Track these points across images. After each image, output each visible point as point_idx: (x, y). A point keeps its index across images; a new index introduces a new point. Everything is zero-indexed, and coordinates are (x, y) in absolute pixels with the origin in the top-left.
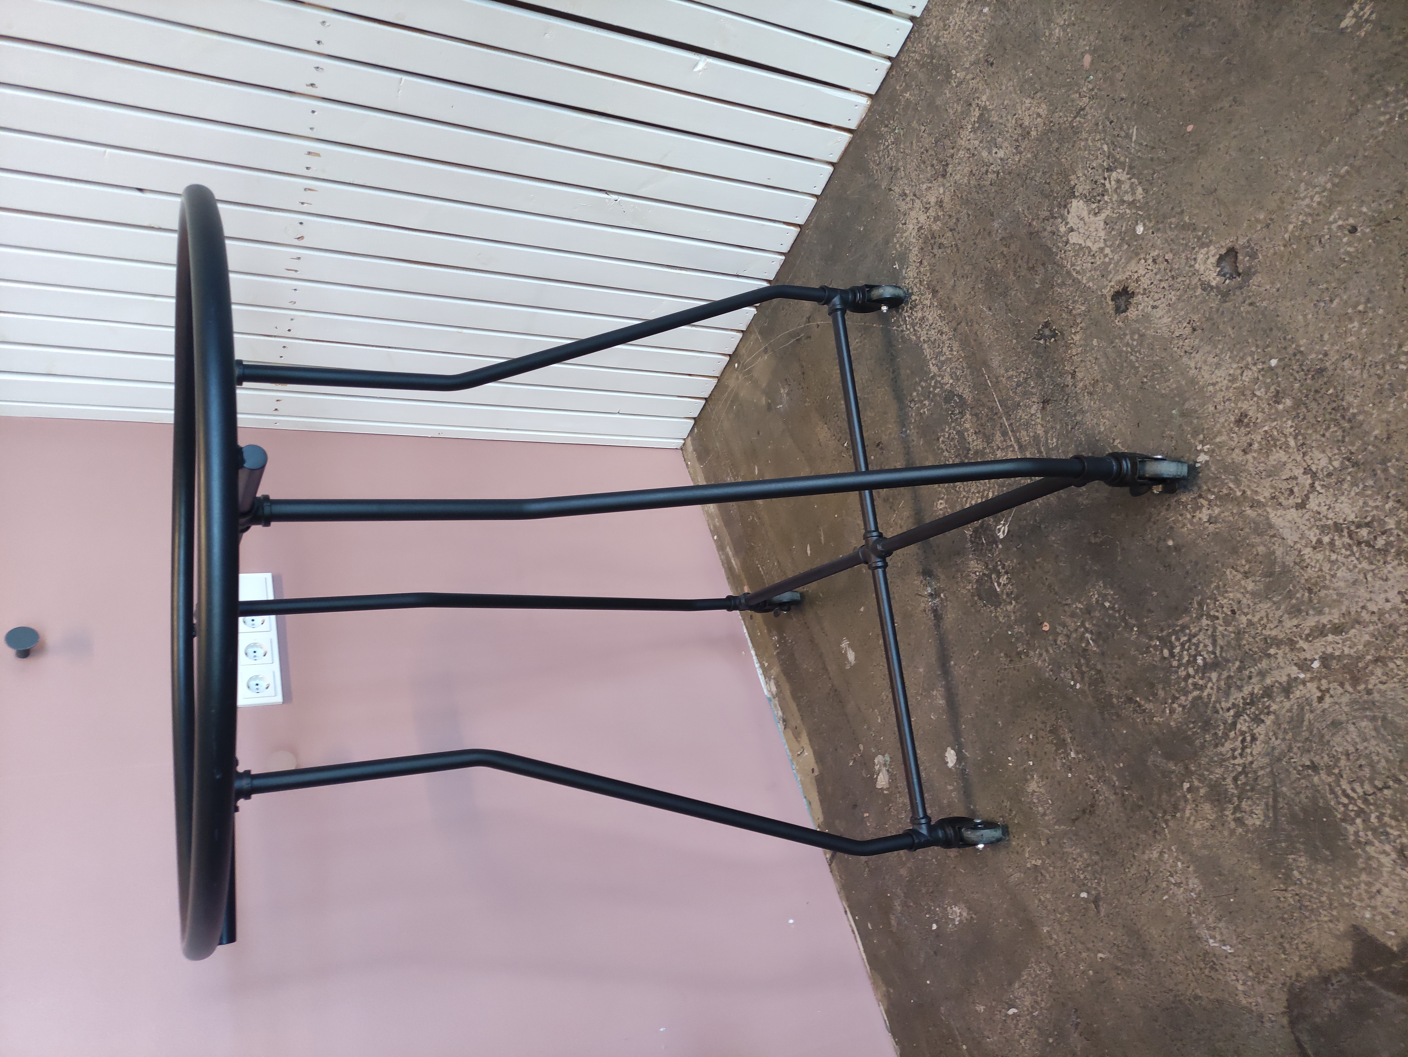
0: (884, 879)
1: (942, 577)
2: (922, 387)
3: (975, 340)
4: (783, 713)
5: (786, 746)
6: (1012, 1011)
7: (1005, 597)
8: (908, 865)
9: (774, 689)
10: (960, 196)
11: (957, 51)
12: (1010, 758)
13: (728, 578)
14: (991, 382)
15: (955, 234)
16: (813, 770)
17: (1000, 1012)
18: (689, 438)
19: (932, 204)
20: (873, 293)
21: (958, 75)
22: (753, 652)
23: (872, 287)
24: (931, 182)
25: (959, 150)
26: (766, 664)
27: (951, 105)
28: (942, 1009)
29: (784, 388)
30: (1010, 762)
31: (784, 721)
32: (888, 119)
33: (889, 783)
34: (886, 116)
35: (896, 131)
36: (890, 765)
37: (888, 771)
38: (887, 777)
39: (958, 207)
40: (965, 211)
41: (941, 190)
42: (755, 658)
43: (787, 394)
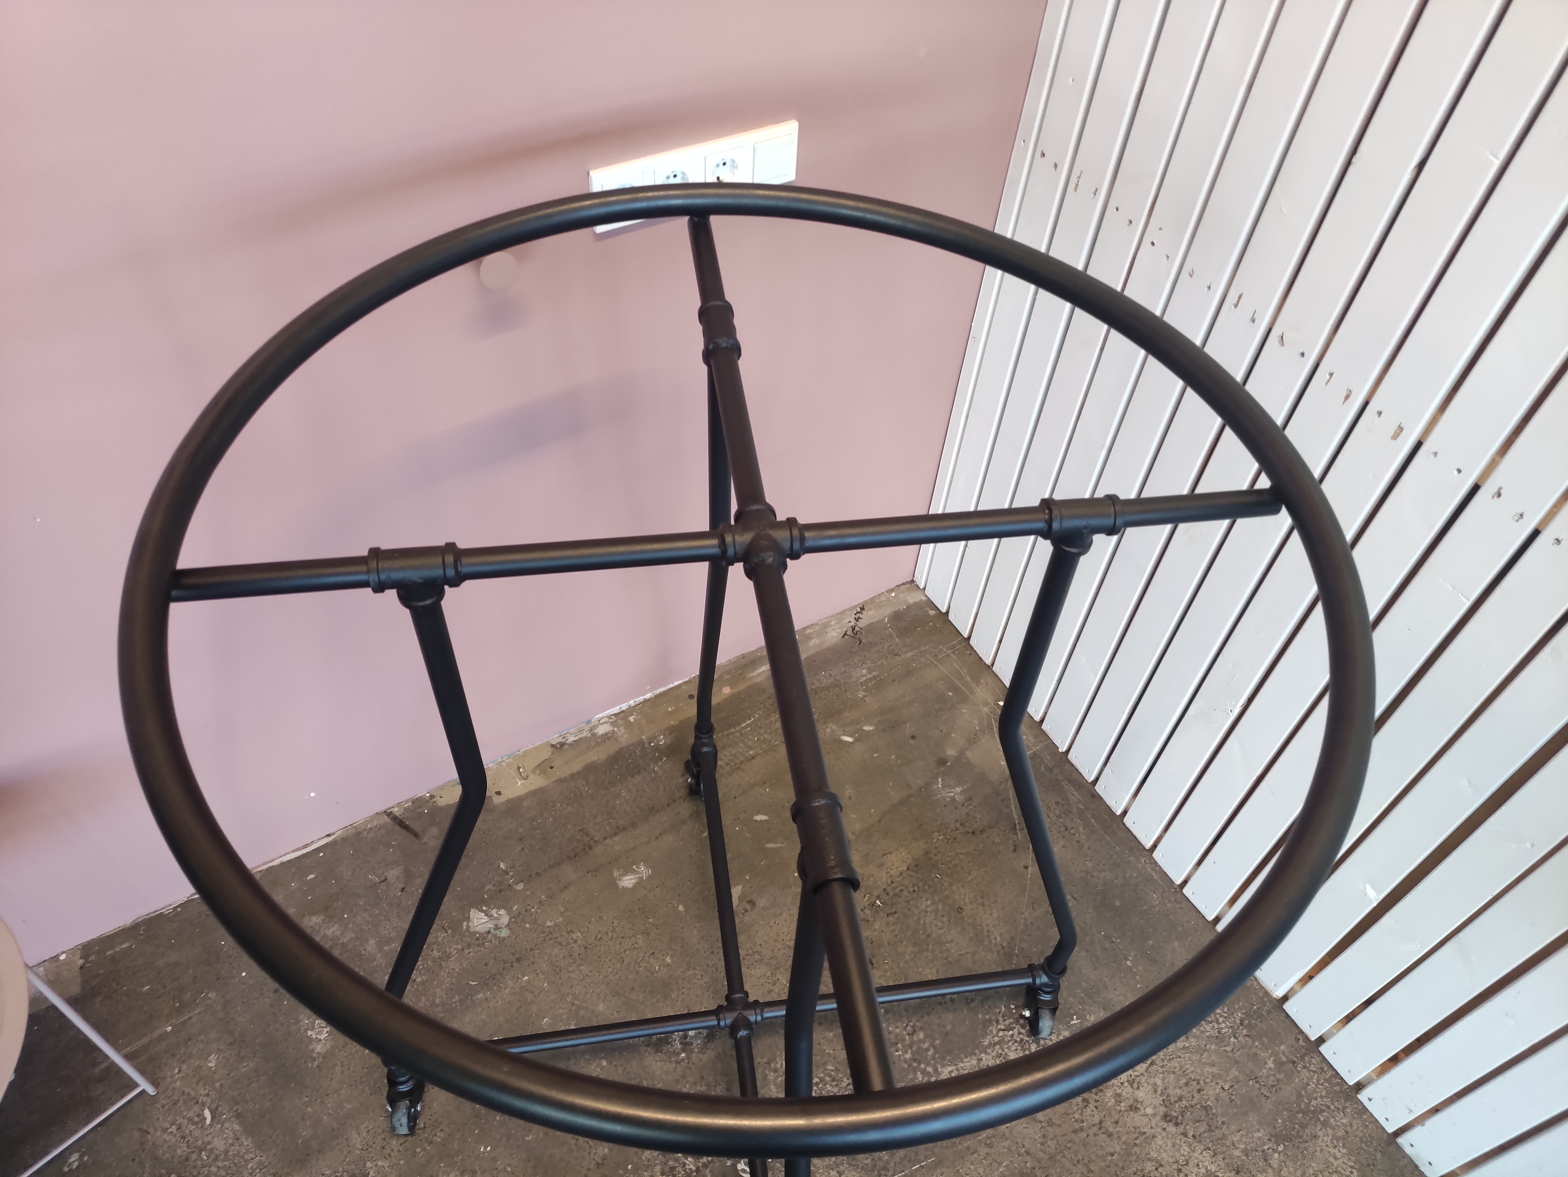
3: (968, 1148)
4: (570, 745)
5: (531, 746)
6: (207, 1113)
9: (601, 730)
11: (1304, 1158)
14: (917, 1170)
16: (499, 793)
17: (207, 1095)
18: (924, 598)
21: (1276, 1155)
22: (648, 696)
26: (631, 719)
28: (212, 995)
29: (961, 793)
31: (562, 745)
32: (1250, 1027)
33: (475, 933)
34: (1253, 1022)
35: (1232, 1039)
43: (953, 799)
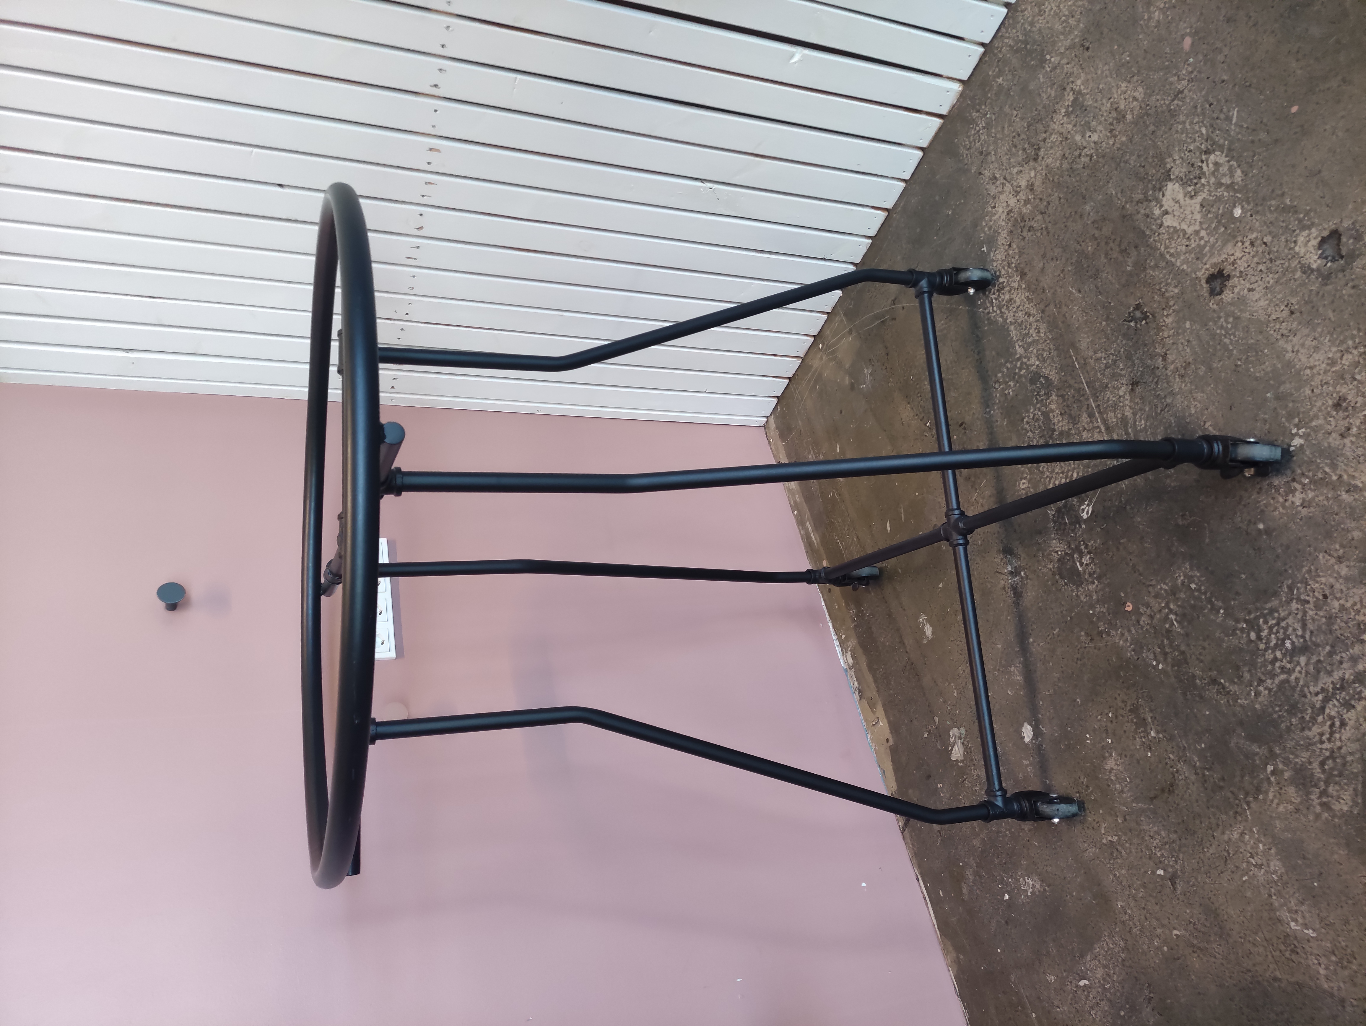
0: (957, 849)
1: (1023, 555)
2: (1008, 369)
3: (1063, 322)
4: (859, 684)
5: (862, 716)
6: (1083, 983)
7: (1087, 576)
8: (981, 835)
9: (850, 661)
10: (1051, 179)
11: (1053, 36)
13: (807, 552)
14: (1078, 363)
15: (1046, 217)
16: (887, 740)
17: (1071, 982)
18: (772, 416)
19: (1023, 187)
20: (960, 276)
21: (1053, 59)
22: (830, 625)
23: (959, 270)
24: (1022, 166)
25: (1051, 134)
26: (843, 637)
27: (1044, 89)
28: (1013, 978)
29: (867, 368)
30: (1088, 739)
31: (860, 691)
32: (980, 105)
33: (964, 755)
34: (977, 101)
35: (988, 116)
36: (965, 738)
37: (963, 743)
38: (962, 750)
39: (1050, 191)
40: (1057, 194)
41: (1033, 174)
42: (832, 630)
43: (871, 374)
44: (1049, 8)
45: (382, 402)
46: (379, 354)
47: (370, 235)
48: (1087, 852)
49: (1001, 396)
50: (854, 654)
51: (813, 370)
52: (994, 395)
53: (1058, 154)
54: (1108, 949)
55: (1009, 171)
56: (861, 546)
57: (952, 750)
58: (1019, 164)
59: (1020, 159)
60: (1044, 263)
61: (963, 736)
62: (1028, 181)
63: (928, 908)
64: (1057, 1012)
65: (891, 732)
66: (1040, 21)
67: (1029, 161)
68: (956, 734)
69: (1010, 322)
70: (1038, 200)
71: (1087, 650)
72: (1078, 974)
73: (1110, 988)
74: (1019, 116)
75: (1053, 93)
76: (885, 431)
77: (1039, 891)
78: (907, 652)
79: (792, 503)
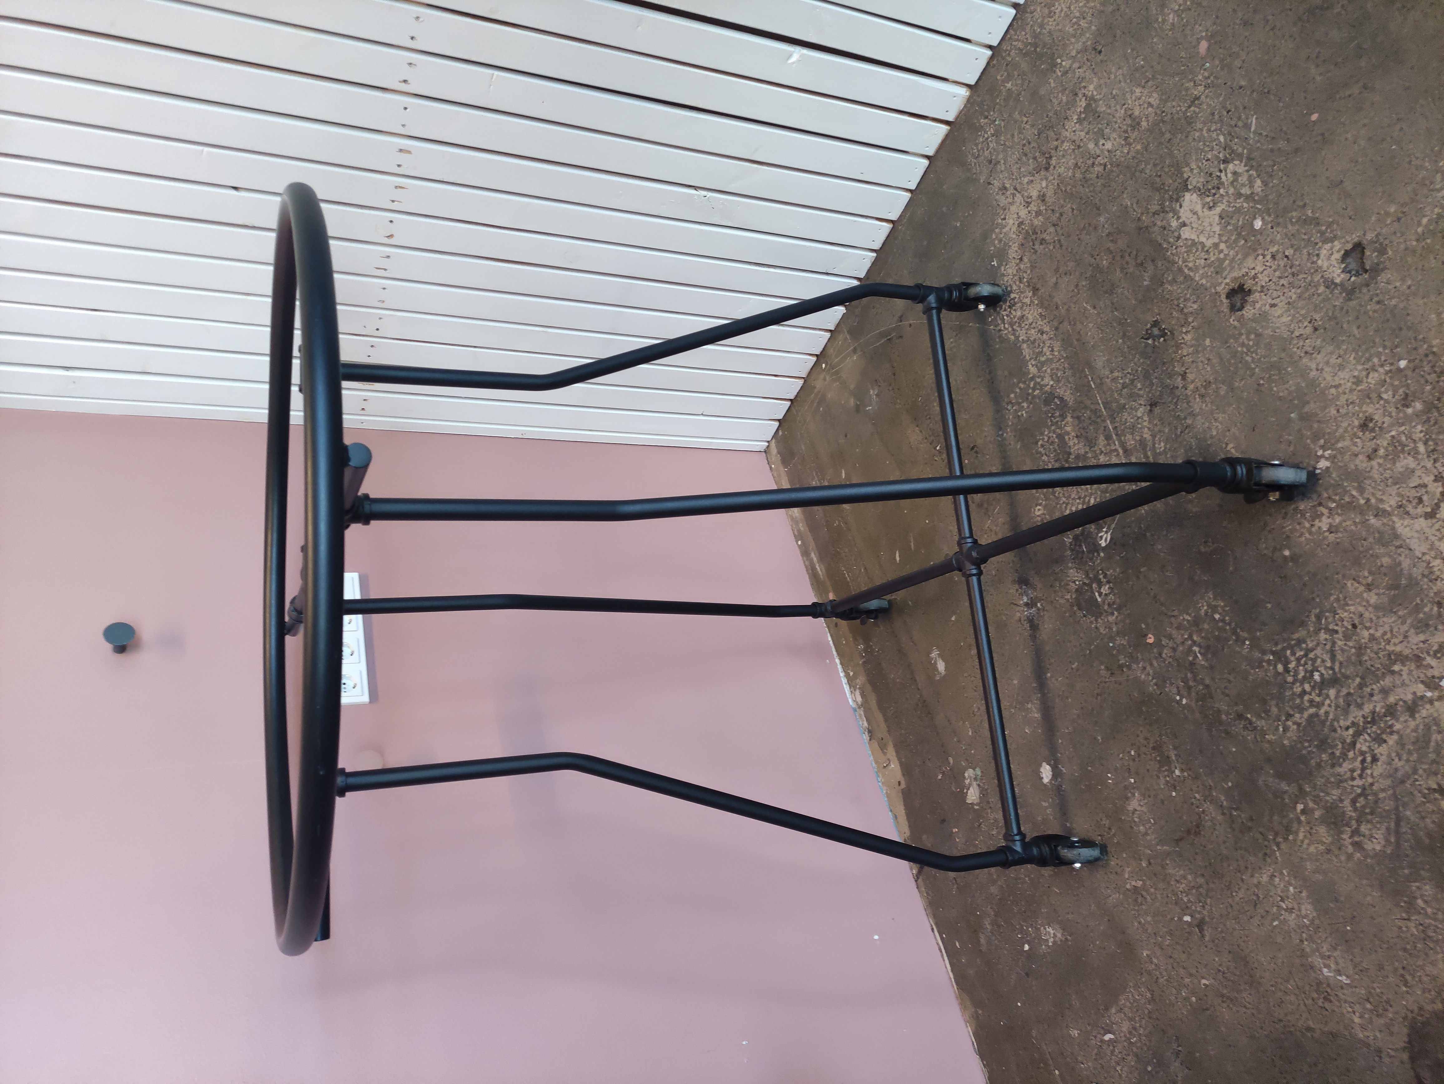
0: (973, 897)
1: (1039, 586)
2: (1020, 389)
3: (1078, 340)
4: (869, 725)
5: (872, 758)
6: (1108, 1037)
7: (1106, 607)
8: (999, 883)
9: (859, 699)
10: (1064, 189)
11: (1063, 38)
12: (1109, 775)
13: (812, 584)
14: (1094, 383)
15: (1059, 229)
16: (899, 783)
17: (1095, 1037)
18: (774, 441)
19: (1034, 198)
20: (969, 291)
21: (1064, 63)
22: (838, 661)
23: (969, 285)
24: (1033, 176)
25: (1063, 142)
26: (851, 674)
27: (1055, 95)
28: (1034, 1033)
29: (873, 389)
30: (1109, 778)
31: (870, 732)
32: (988, 111)
33: (980, 798)
34: (985, 107)
35: (997, 123)
36: (982, 779)
37: (979, 785)
38: (977, 792)
39: (1062, 202)
40: (1069, 205)
41: (1044, 184)
42: (839, 667)
43: (877, 395)
44: (1060, 8)
45: (345, 425)
46: (342, 370)
47: (332, 242)
48: (1111, 898)
49: (1014, 418)
50: (863, 692)
51: (816, 391)
52: (1007, 417)
53: (1070, 163)
54: (1134, 1001)
55: (1019, 181)
56: (869, 578)
57: (967, 792)
58: (1030, 173)
59: (1031, 168)
60: (1057, 278)
61: (979, 777)
62: (1040, 191)
63: (944, 960)
64: (1081, 1068)
65: (904, 775)
66: (1050, 23)
67: (1041, 170)
68: (972, 775)
69: (1023, 339)
70: (1050, 212)
71: (1107, 685)
72: (1103, 1028)
73: (1136, 1042)
74: (1030, 123)
75: (1064, 98)
76: (893, 455)
77: (1061, 941)
78: (919, 689)
79: (796, 534)
